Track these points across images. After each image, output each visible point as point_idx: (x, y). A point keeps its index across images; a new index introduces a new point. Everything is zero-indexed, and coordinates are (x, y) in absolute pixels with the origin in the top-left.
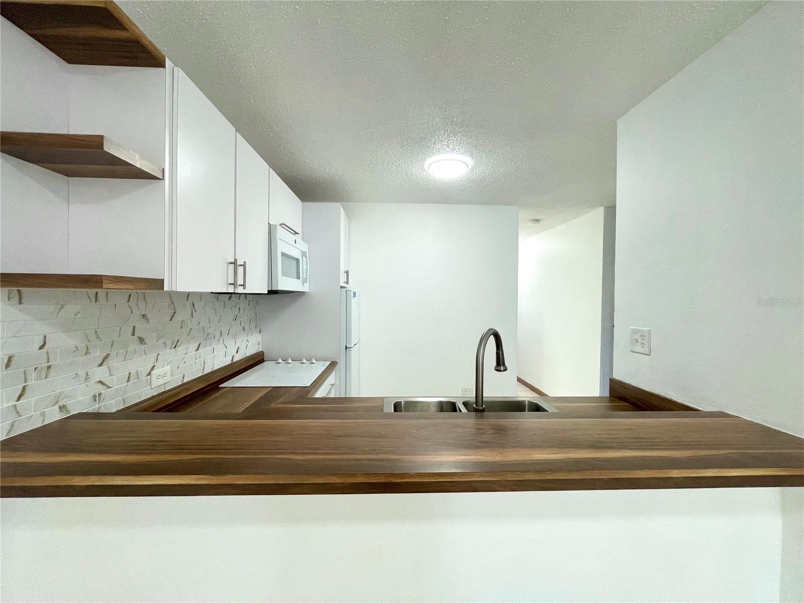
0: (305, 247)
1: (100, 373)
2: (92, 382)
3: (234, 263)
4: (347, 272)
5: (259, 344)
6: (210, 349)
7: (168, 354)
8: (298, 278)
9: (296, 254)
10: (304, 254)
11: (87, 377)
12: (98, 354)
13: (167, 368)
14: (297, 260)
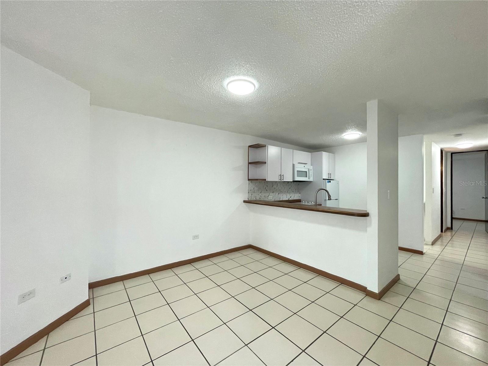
0: (310, 167)
1: (260, 194)
2: (259, 196)
3: (280, 175)
4: (329, 174)
5: (299, 197)
6: (282, 195)
7: (271, 194)
8: (306, 177)
9: (305, 170)
10: (309, 170)
11: (259, 195)
12: (260, 191)
13: (271, 197)
14: (305, 172)
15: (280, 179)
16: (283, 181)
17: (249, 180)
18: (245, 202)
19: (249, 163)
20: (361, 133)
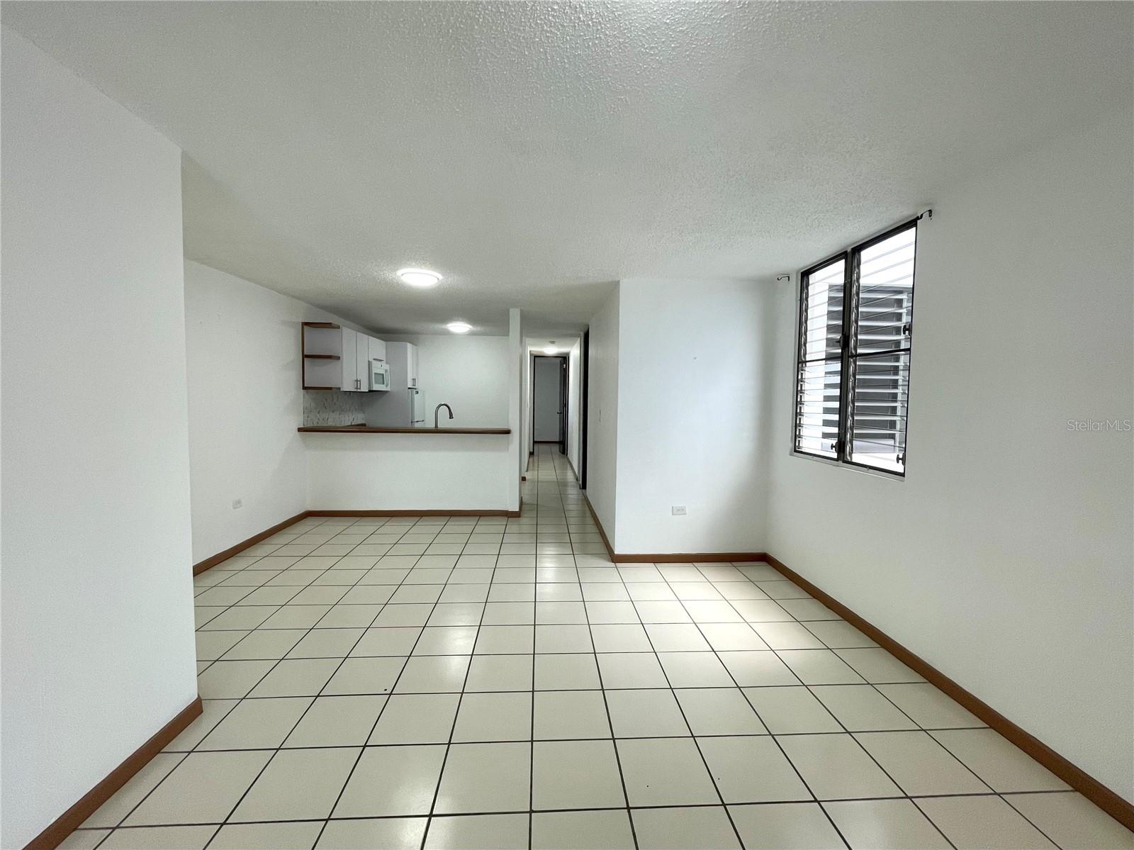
0: (387, 367)
3: (357, 381)
4: (414, 380)
8: (383, 384)
9: (382, 372)
10: (386, 371)
14: (383, 375)
15: (357, 388)
16: (359, 390)
17: (304, 388)
18: (300, 430)
19: (305, 356)
20: (471, 327)
